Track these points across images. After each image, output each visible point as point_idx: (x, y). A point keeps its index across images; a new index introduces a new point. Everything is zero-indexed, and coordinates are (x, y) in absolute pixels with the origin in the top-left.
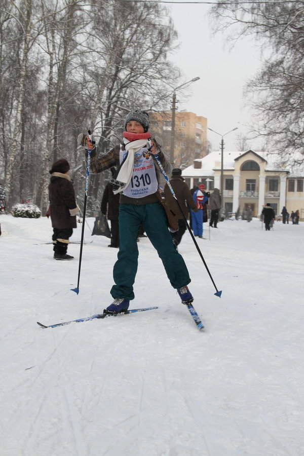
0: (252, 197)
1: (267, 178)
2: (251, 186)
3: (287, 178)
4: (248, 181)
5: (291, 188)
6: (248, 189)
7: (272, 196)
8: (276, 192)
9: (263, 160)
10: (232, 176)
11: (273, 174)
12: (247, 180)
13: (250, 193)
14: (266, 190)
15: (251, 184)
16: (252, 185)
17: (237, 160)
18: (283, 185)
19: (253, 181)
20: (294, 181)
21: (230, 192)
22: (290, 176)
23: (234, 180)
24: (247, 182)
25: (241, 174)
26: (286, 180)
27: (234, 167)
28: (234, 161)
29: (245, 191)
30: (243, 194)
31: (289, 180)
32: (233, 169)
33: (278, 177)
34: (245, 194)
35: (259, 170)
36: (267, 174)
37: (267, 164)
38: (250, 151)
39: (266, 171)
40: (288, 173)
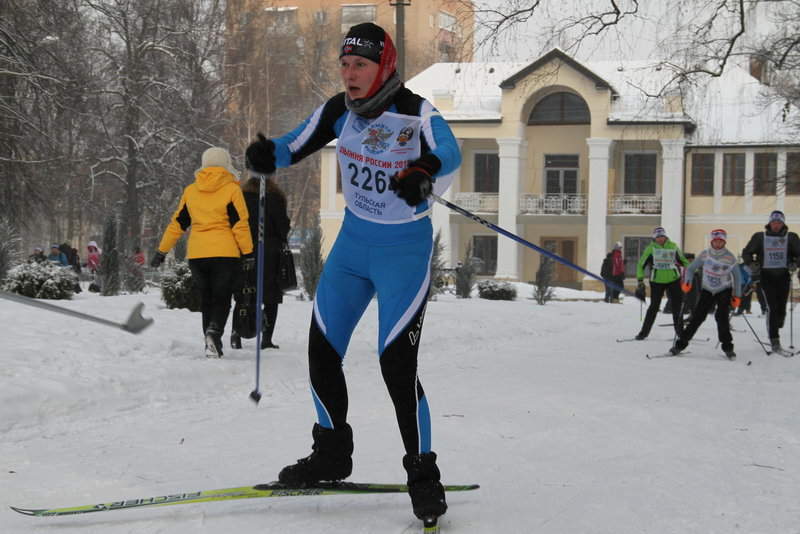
0: (564, 214)
1: (618, 145)
2: (563, 176)
3: (687, 149)
4: (552, 160)
5: (700, 183)
6: (552, 187)
7: (635, 212)
8: (649, 199)
9: (601, 84)
10: (493, 143)
11: (631, 135)
12: (548, 157)
13: (556, 202)
14: (613, 191)
15: (562, 170)
16: (567, 174)
17: (509, 85)
18: (672, 173)
19: (572, 161)
20: (712, 156)
21: (489, 199)
22: (703, 137)
23: (502, 154)
24: (547, 165)
25: (526, 137)
26: (681, 155)
27: (500, 110)
28: (500, 90)
29: (542, 197)
30: (532, 205)
31: (695, 157)
32: (499, 118)
33: (657, 145)
34: (541, 204)
35: (588, 123)
36: (617, 134)
37: (615, 97)
38: (555, 55)
39: (610, 123)
40: (689, 128)
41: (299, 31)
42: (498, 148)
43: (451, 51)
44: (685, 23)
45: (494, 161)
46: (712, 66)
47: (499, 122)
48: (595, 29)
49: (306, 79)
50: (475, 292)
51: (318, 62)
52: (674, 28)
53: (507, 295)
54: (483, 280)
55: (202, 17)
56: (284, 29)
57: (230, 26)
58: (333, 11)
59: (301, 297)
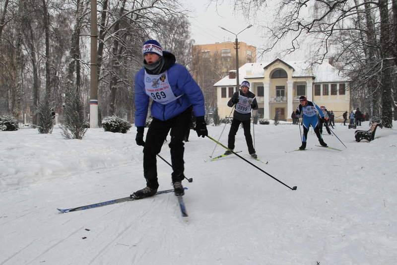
0: (281, 102)
1: (295, 83)
2: (281, 92)
3: (313, 83)
4: (278, 87)
5: (317, 92)
6: (278, 94)
9: (290, 67)
10: (262, 83)
11: (299, 80)
12: (277, 87)
13: (279, 98)
14: (294, 95)
15: (280, 90)
16: (282, 91)
17: (266, 68)
19: (283, 87)
20: (320, 85)
21: (262, 98)
22: (317, 80)
23: (265, 86)
24: (277, 89)
25: (271, 82)
26: (312, 85)
27: (263, 75)
28: (263, 70)
29: (275, 97)
30: (273, 99)
31: (315, 86)
33: (305, 83)
34: (275, 99)
35: (287, 77)
36: (295, 80)
37: (294, 71)
38: (278, 60)
39: (293, 77)
40: (314, 78)
41: (211, 57)
42: (263, 85)
43: (250, 60)
44: (312, 50)
45: (263, 88)
46: (319, 61)
47: (263, 78)
48: (289, 53)
49: (213, 69)
50: (258, 123)
51: (215, 64)
52: (309, 52)
53: (267, 123)
54: (260, 119)
55: (186, 54)
56: (207, 56)
57: (193, 56)
58: (219, 51)
59: (213, 125)
